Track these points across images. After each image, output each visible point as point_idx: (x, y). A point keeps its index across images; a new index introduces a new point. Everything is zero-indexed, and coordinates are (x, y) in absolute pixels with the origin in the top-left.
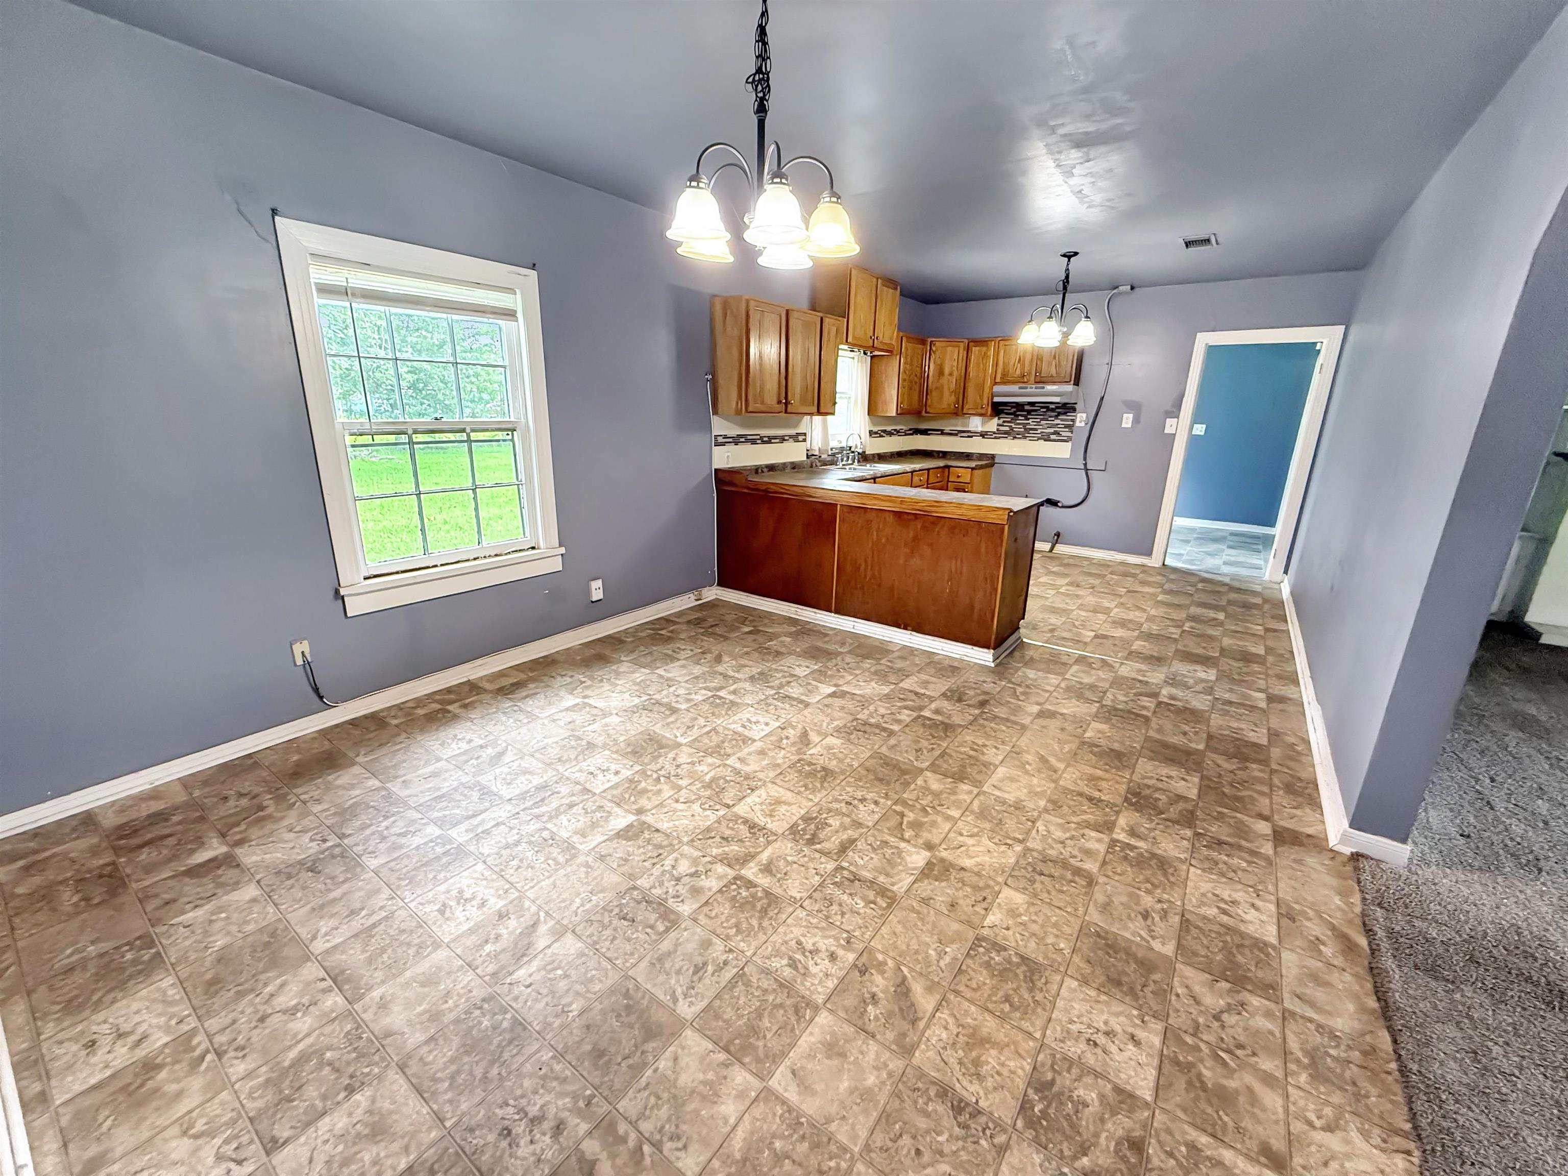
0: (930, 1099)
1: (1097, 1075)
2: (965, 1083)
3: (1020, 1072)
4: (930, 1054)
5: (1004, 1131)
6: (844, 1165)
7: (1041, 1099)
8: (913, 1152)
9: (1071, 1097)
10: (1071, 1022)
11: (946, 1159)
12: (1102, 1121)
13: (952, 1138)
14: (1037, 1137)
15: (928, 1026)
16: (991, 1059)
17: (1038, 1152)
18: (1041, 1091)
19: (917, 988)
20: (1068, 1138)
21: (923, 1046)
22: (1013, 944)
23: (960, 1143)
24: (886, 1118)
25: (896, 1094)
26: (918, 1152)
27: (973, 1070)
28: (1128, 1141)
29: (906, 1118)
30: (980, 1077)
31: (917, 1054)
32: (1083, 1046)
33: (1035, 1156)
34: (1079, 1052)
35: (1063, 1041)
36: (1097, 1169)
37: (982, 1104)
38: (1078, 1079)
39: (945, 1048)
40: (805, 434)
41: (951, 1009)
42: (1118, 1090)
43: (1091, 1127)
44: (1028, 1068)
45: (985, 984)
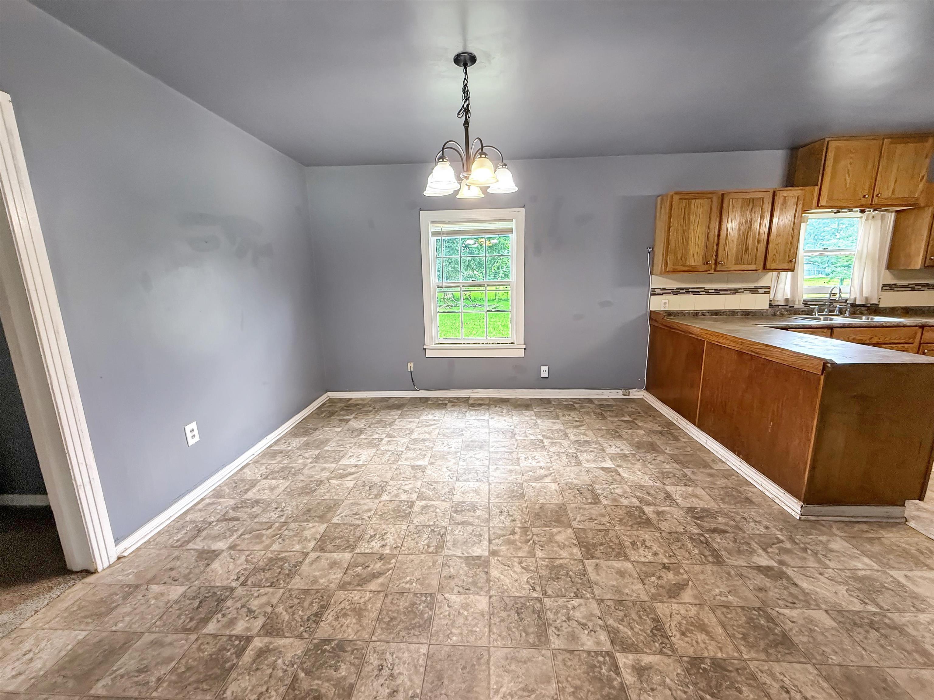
0: (319, 603)
1: (359, 674)
2: (331, 614)
3: (346, 635)
4: (343, 596)
5: (310, 635)
6: (282, 585)
7: (333, 648)
8: (292, 605)
9: (339, 662)
10: (392, 654)
11: (291, 617)
12: (328, 680)
13: (301, 617)
14: (310, 650)
15: (359, 591)
16: (351, 620)
17: (302, 652)
18: (337, 647)
19: (381, 580)
20: (313, 665)
21: (346, 592)
22: (438, 612)
23: (300, 620)
24: (306, 592)
25: (318, 591)
26: (292, 607)
27: (340, 615)
28: (319, 695)
29: (307, 597)
30: (337, 618)
31: (341, 592)
32: (376, 663)
33: (300, 651)
34: (371, 661)
35: (375, 652)
36: (299, 681)
37: (322, 624)
38: (353, 664)
39: (349, 600)
40: (769, 288)
41: (373, 597)
42: (352, 687)
43: (323, 675)
44: (350, 638)
45: (398, 606)
